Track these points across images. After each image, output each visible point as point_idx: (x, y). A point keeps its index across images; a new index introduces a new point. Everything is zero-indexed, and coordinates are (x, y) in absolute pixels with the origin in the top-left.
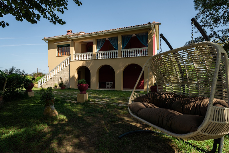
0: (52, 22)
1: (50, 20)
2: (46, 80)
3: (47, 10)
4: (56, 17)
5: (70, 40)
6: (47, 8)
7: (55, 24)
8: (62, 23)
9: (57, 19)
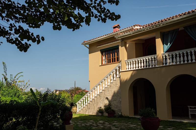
0: (101, 21)
1: (98, 17)
2: (87, 101)
3: (93, 5)
4: (107, 11)
5: (119, 40)
6: (93, 2)
7: (105, 22)
8: (115, 17)
9: (107, 13)
